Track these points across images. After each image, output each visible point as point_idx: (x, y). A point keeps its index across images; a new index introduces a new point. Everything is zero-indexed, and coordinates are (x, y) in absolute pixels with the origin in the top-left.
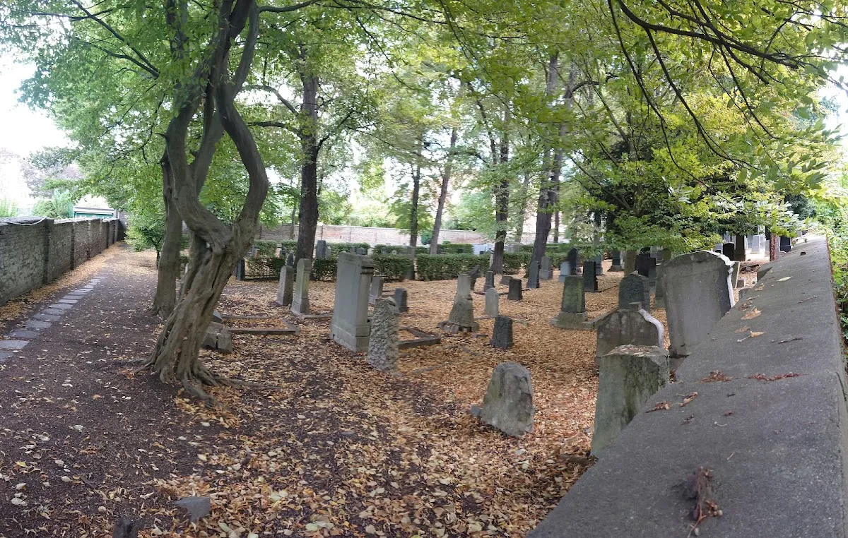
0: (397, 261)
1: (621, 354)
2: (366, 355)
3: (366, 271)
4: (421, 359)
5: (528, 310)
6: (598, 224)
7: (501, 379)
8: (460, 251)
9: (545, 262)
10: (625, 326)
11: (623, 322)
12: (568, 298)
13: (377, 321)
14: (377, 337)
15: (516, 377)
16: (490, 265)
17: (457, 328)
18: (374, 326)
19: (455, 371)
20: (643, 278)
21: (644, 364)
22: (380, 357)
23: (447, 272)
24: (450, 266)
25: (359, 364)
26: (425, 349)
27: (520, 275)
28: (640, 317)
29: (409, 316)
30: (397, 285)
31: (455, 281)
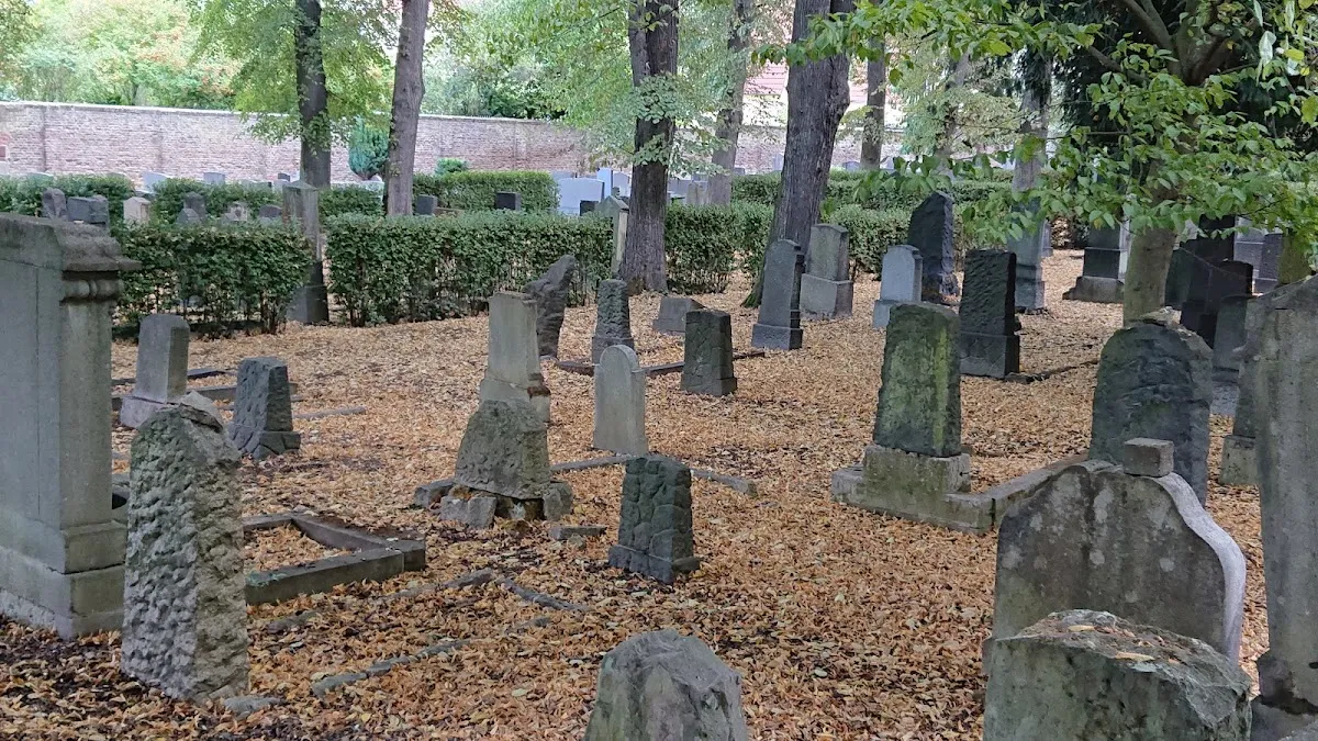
0: (247, 247)
1: (1069, 643)
2: (118, 643)
3: (83, 288)
4: (348, 634)
5: (756, 432)
6: (1041, 94)
7: (634, 697)
8: (505, 201)
9: (824, 246)
10: (1104, 531)
11: (1101, 515)
12: (901, 391)
13: (147, 497)
14: (153, 565)
15: (685, 689)
16: (619, 257)
17: (488, 504)
18: (139, 521)
19: (476, 670)
20: (1197, 343)
21: (1154, 703)
22: (170, 643)
23: (454, 287)
24: (466, 262)
25: (87, 684)
26: (363, 596)
27: (730, 297)
28: (1165, 504)
29: (302, 468)
30: (255, 347)
31: (480, 323)
